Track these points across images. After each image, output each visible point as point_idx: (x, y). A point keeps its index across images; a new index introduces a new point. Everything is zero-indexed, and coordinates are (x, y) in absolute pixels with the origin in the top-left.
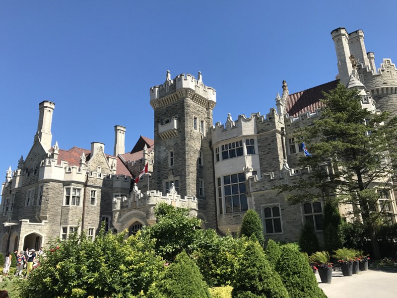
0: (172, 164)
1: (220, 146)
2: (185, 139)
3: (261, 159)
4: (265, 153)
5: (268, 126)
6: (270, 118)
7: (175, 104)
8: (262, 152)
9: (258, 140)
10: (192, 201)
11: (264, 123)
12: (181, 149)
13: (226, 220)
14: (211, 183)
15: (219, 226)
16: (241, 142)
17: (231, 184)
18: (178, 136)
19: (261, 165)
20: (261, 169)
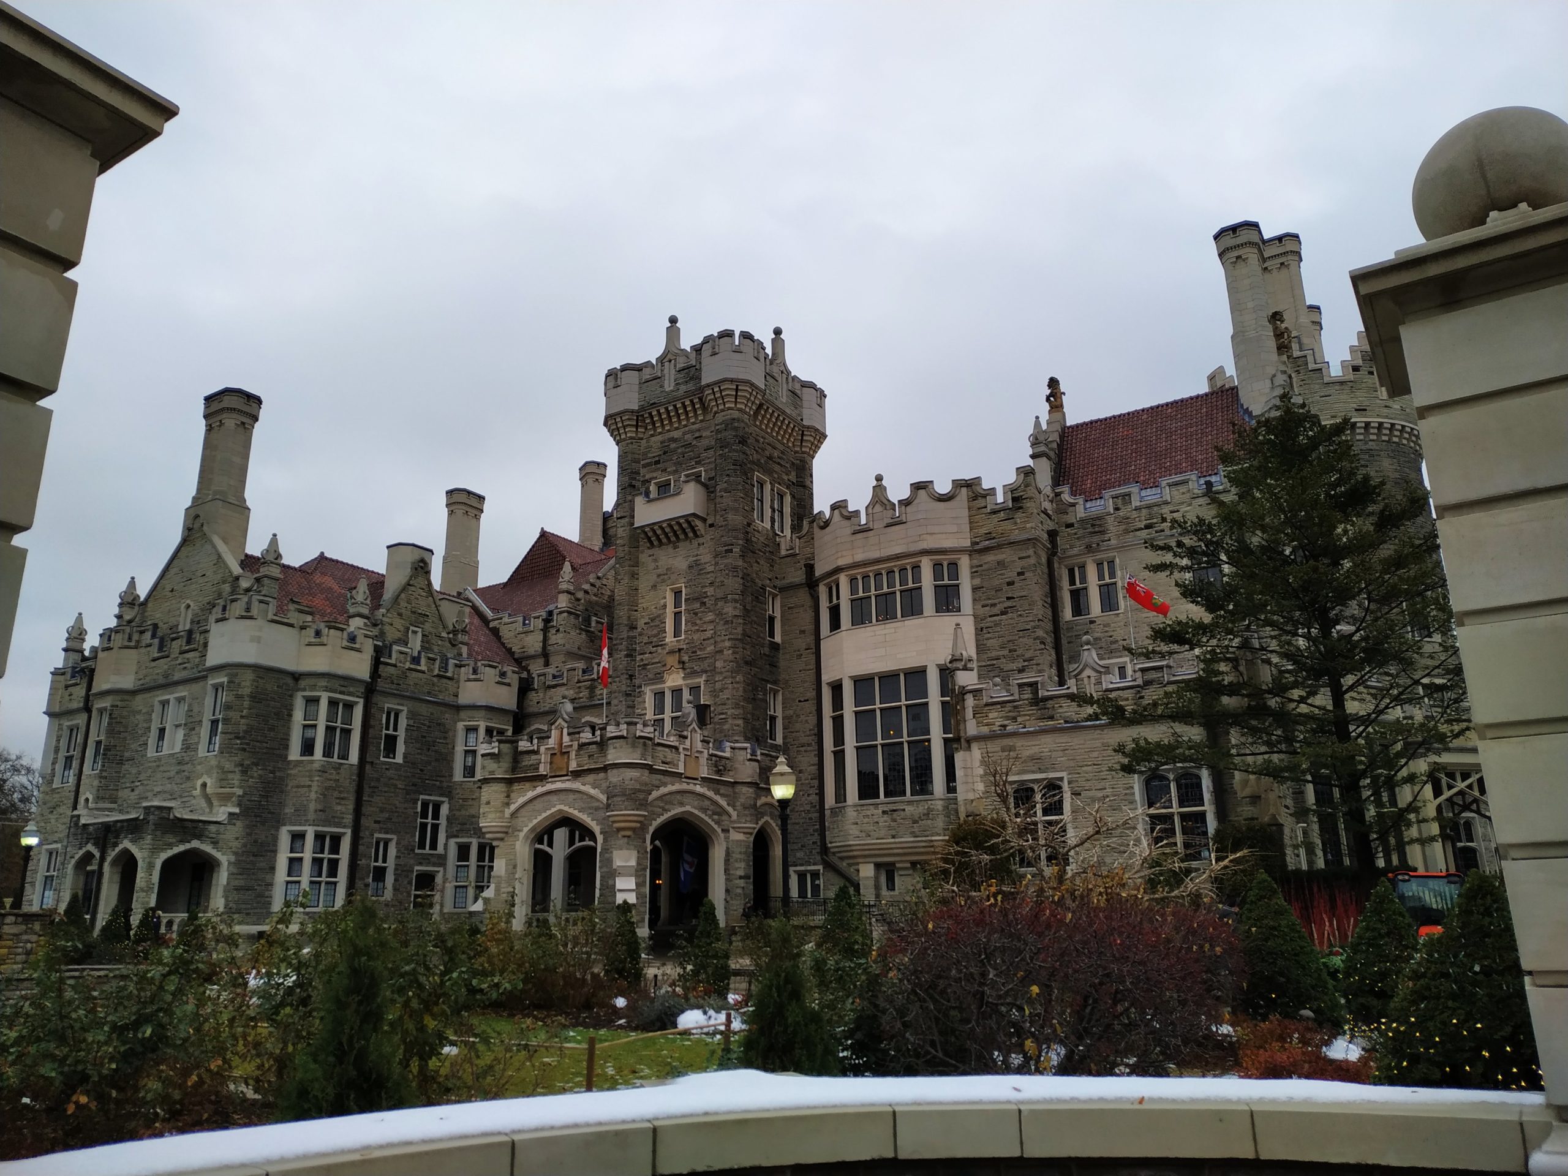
0: (677, 633)
1: (844, 582)
3: (980, 631)
5: (1009, 522)
8: (986, 606)
9: (972, 567)
10: (749, 757)
11: (995, 513)
12: (712, 584)
13: (856, 823)
14: (806, 700)
15: (831, 842)
16: (917, 570)
17: (877, 707)
18: (701, 540)
19: (980, 649)
20: (978, 661)
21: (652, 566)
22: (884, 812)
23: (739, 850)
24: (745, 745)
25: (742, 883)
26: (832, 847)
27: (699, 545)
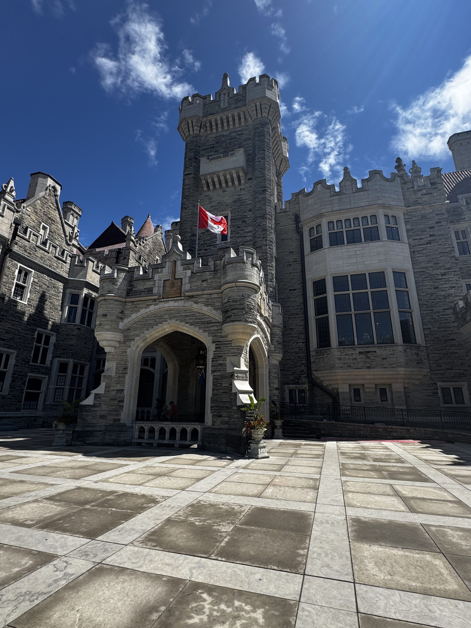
1: (324, 222)
2: (265, 190)
3: (413, 253)
4: (422, 242)
5: (429, 195)
7: (236, 132)
8: (416, 239)
9: (405, 219)
10: (280, 312)
11: (419, 191)
12: (250, 210)
13: (340, 359)
14: (295, 290)
15: (316, 371)
16: (374, 217)
17: (351, 292)
18: (242, 187)
19: (414, 263)
20: (413, 269)
22: (360, 353)
25: (276, 392)
26: (316, 374)
27: (241, 189)
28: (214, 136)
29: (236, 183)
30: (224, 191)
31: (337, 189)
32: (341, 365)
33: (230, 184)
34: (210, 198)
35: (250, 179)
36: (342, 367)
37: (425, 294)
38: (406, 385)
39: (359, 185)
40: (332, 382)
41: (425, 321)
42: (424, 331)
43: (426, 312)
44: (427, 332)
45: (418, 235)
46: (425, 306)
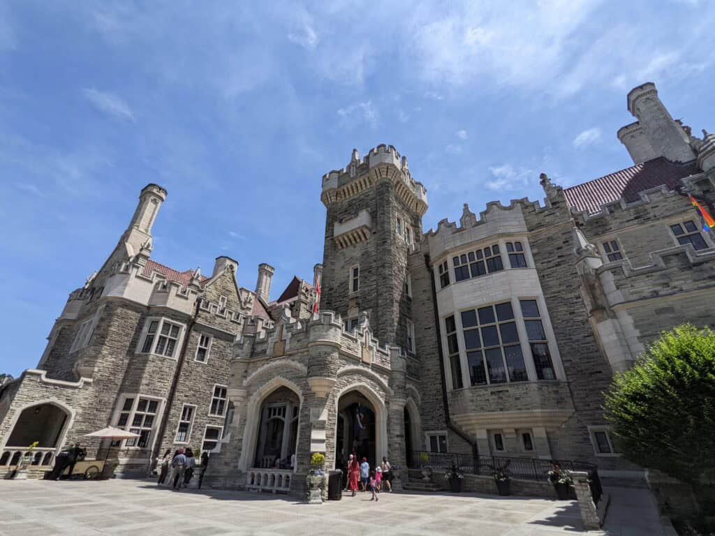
0: (355, 288)
1: (450, 259)
3: (542, 278)
4: (551, 264)
5: (552, 216)
6: (553, 204)
7: (364, 194)
8: (543, 263)
9: (530, 243)
10: (400, 355)
11: (541, 213)
12: (375, 261)
13: (472, 401)
14: (430, 328)
15: (453, 414)
16: (496, 247)
17: (479, 326)
18: (369, 241)
19: (545, 288)
20: (544, 294)
21: (342, 258)
22: (492, 393)
23: (396, 417)
24: (397, 348)
25: (398, 440)
26: (454, 418)
27: (367, 243)
28: (347, 200)
29: (363, 239)
30: (355, 247)
31: (458, 225)
32: (473, 408)
33: (358, 240)
34: (344, 255)
35: (374, 233)
36: (475, 410)
37: (560, 321)
38: (549, 430)
39: (478, 219)
40: (469, 427)
41: (564, 352)
42: (563, 364)
43: (563, 342)
44: (567, 364)
45: (545, 259)
46: (562, 335)
